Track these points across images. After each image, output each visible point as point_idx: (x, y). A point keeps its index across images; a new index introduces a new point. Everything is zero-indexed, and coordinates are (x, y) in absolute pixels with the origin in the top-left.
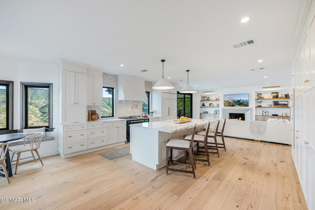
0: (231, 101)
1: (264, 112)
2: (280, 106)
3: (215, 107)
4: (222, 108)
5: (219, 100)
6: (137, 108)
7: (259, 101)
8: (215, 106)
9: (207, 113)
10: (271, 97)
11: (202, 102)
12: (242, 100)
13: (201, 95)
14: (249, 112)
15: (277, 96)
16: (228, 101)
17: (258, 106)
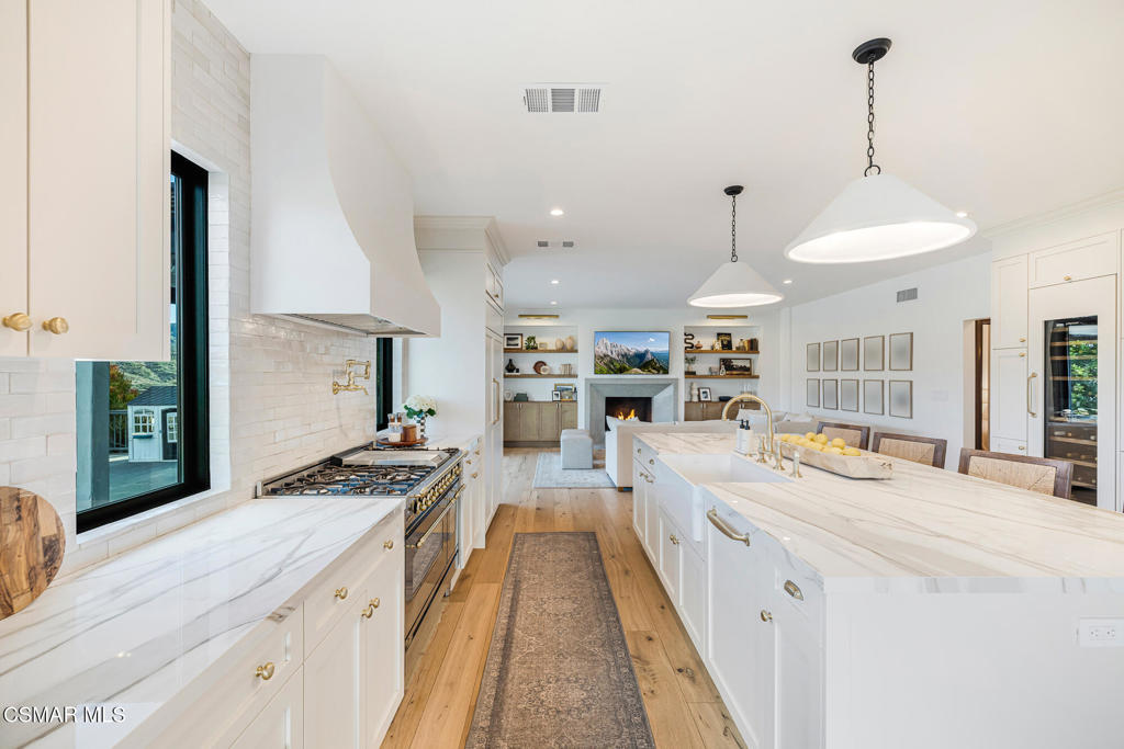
0: (614, 356)
1: (701, 391)
2: (735, 372)
3: (557, 376)
4: (586, 379)
5: (574, 350)
7: (690, 356)
8: (557, 372)
9: (527, 400)
10: (718, 346)
11: (508, 357)
12: (652, 353)
14: (669, 391)
15: (730, 342)
16: (605, 356)
17: (690, 374)
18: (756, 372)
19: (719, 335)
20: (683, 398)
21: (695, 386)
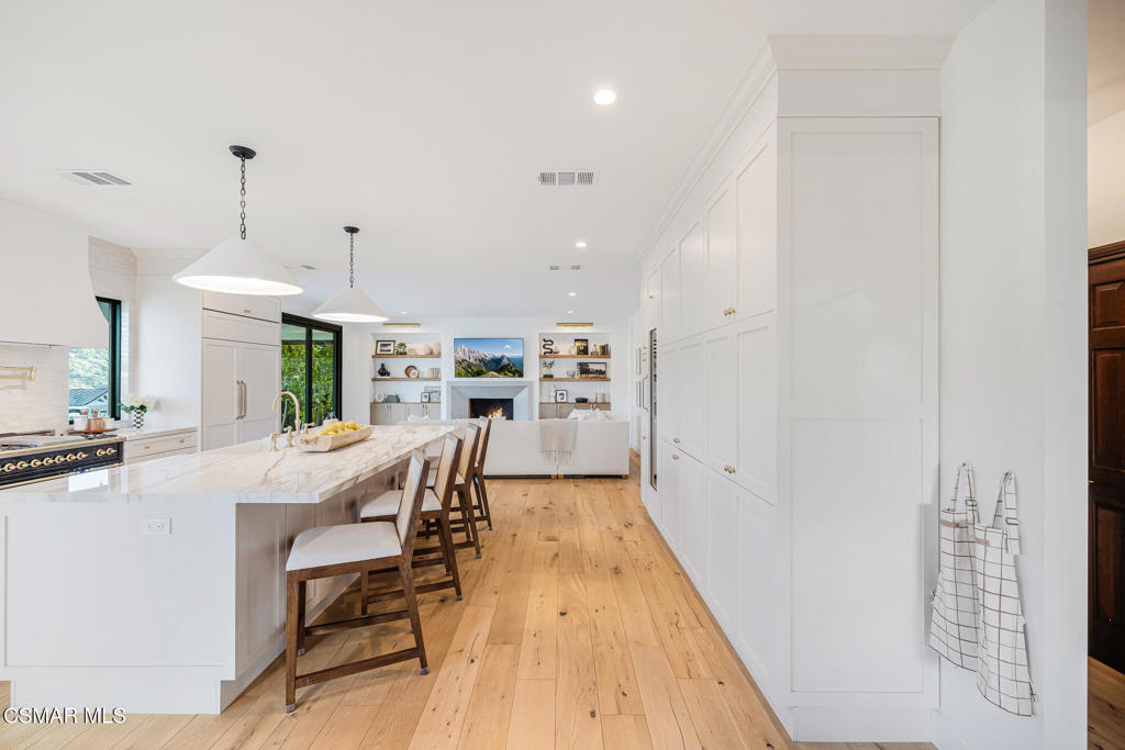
0: (472, 361)
1: (559, 393)
2: (591, 375)
3: (426, 379)
4: (448, 383)
5: (439, 355)
6: (23, 387)
7: (548, 361)
8: (426, 376)
9: (398, 401)
10: (574, 352)
11: (380, 361)
12: (508, 358)
13: (374, 335)
14: (525, 392)
15: (586, 348)
16: (464, 361)
17: (546, 377)
19: (577, 340)
20: (537, 399)
21: (551, 389)
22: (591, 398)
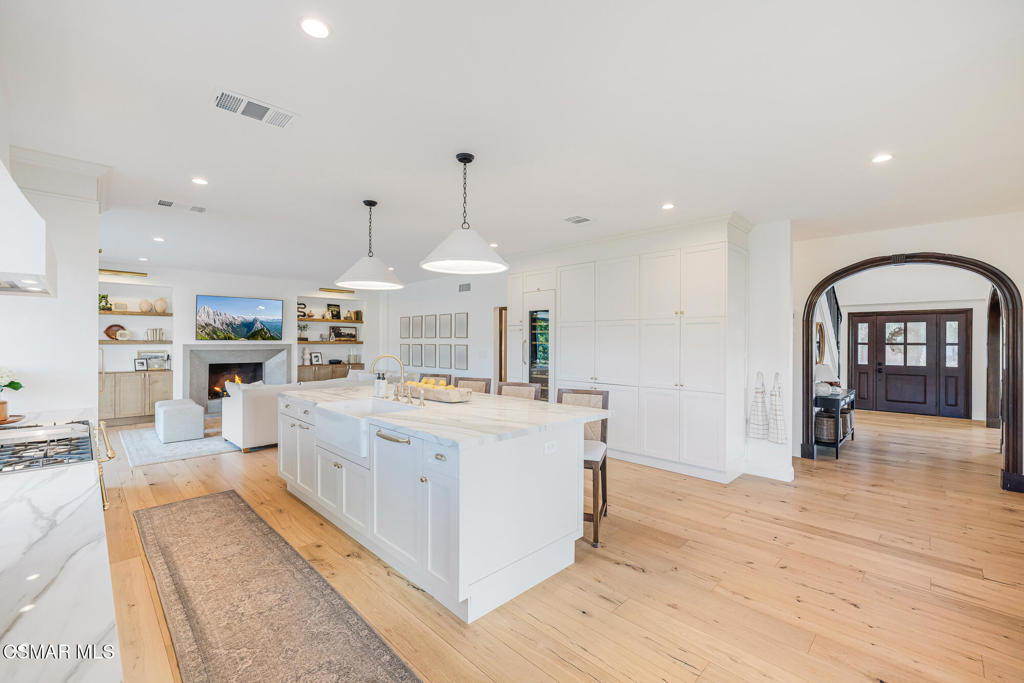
0: (218, 325)
1: (313, 355)
2: (343, 339)
3: (142, 342)
4: (185, 346)
5: (167, 313)
7: (303, 323)
8: (143, 338)
10: (328, 316)
12: (262, 323)
14: (283, 356)
15: (339, 313)
16: (208, 325)
17: (302, 340)
18: (360, 338)
19: (329, 305)
20: (296, 362)
21: (307, 352)
22: (344, 360)
